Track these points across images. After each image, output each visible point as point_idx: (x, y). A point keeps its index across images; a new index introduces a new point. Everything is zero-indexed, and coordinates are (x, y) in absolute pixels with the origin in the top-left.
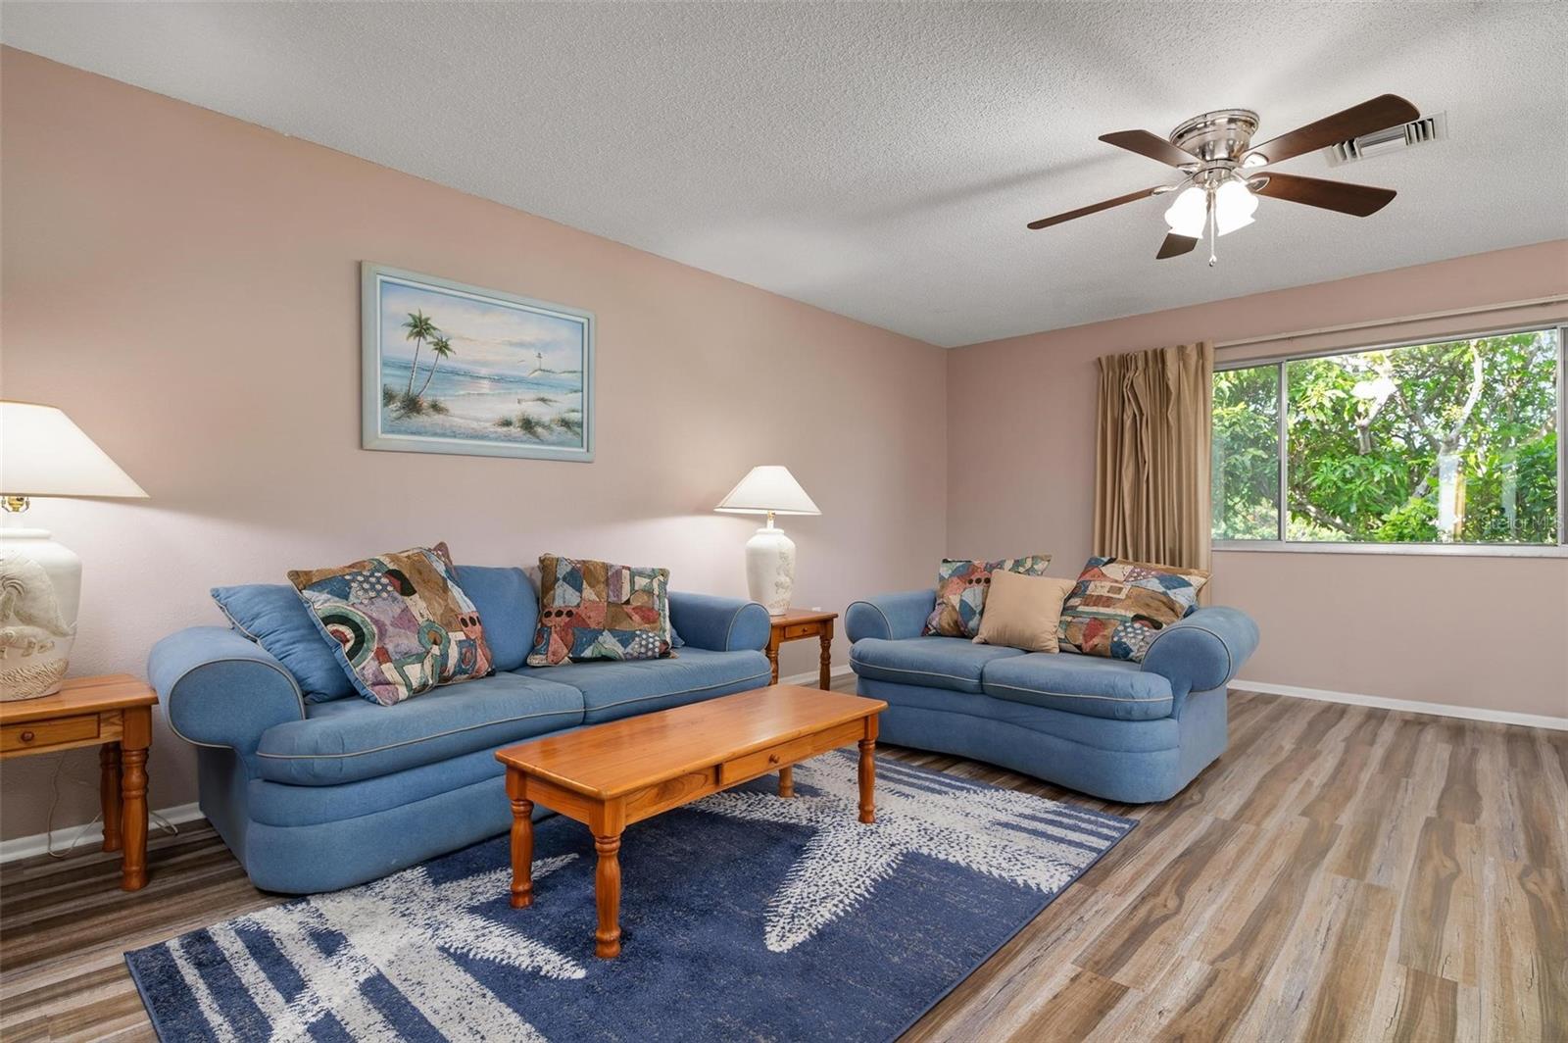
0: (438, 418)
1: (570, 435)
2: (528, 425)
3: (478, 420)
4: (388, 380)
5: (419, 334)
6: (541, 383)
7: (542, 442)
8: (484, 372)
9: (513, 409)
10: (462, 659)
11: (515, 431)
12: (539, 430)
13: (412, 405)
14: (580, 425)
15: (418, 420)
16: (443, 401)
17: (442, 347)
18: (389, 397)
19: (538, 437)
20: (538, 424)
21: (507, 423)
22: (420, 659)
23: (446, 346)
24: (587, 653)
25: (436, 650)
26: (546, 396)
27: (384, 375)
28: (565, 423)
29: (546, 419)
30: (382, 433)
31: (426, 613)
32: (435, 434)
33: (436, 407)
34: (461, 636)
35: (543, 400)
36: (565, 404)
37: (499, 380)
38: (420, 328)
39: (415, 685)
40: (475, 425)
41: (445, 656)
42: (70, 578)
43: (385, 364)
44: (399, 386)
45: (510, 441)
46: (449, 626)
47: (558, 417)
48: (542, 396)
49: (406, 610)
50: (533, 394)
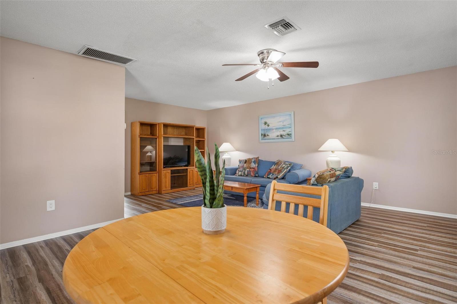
0: (268, 137)
1: (289, 137)
2: (281, 136)
3: (273, 136)
4: (262, 132)
5: (265, 124)
6: (283, 128)
7: (284, 139)
8: (274, 128)
9: (279, 134)
10: (248, 173)
11: (279, 137)
12: (283, 136)
13: (265, 135)
14: (291, 134)
15: (266, 138)
16: (269, 134)
17: (268, 126)
18: (262, 135)
19: (283, 138)
20: (283, 135)
21: (278, 136)
22: (242, 172)
23: (269, 125)
24: (268, 177)
25: (244, 171)
26: (285, 130)
27: (261, 132)
28: (288, 134)
29: (284, 134)
30: (262, 140)
31: (245, 166)
32: (268, 140)
33: (268, 135)
34: (249, 170)
35: (284, 131)
36: (288, 131)
37: (276, 129)
38: (265, 123)
39: (239, 174)
40: (273, 137)
41: (245, 172)
42: (229, 159)
43: (261, 130)
44: (263, 133)
45: (278, 139)
46: (247, 168)
47: (286, 134)
48: (284, 130)
49: (244, 165)
50: (282, 130)
